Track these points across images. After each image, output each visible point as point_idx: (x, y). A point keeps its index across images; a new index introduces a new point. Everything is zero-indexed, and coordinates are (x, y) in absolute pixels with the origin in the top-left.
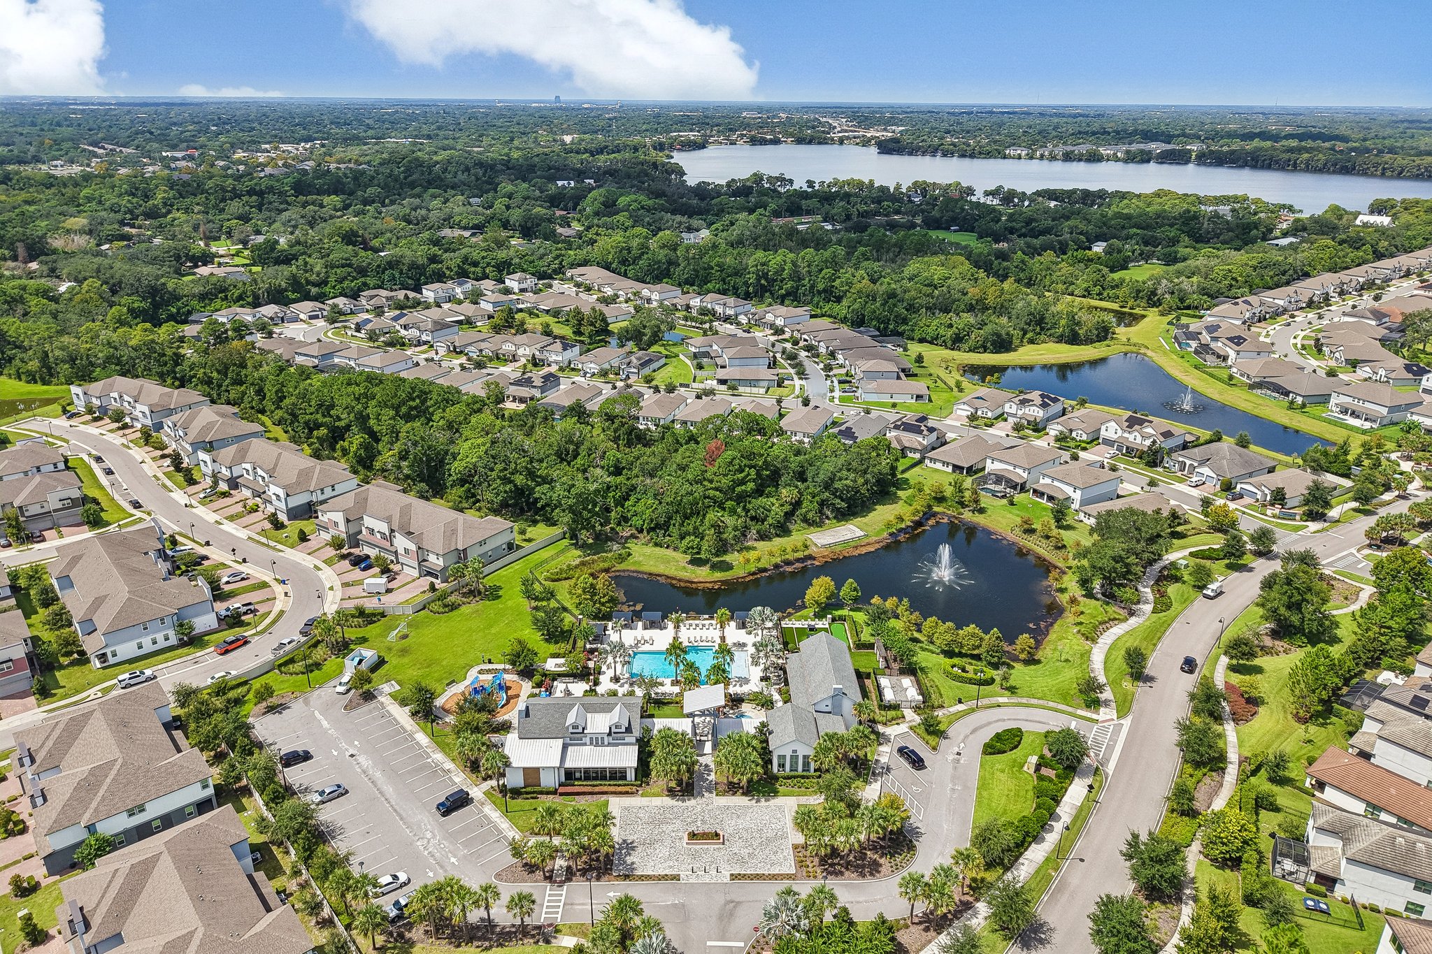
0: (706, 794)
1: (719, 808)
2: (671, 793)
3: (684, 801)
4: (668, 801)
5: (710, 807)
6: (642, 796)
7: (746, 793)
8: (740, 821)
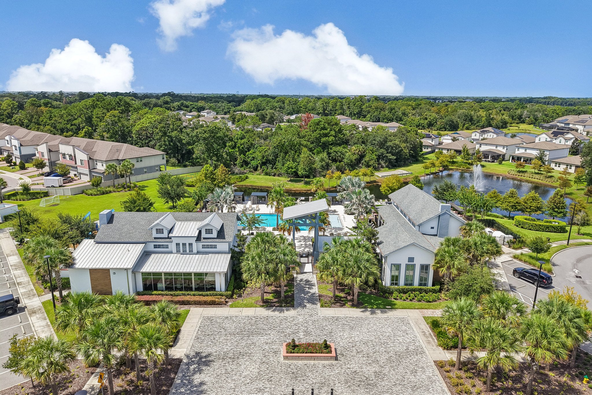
0: (308, 305)
1: (326, 319)
2: (267, 304)
3: (281, 311)
4: (263, 312)
5: (315, 318)
6: (231, 306)
7: (358, 304)
8: (355, 333)
